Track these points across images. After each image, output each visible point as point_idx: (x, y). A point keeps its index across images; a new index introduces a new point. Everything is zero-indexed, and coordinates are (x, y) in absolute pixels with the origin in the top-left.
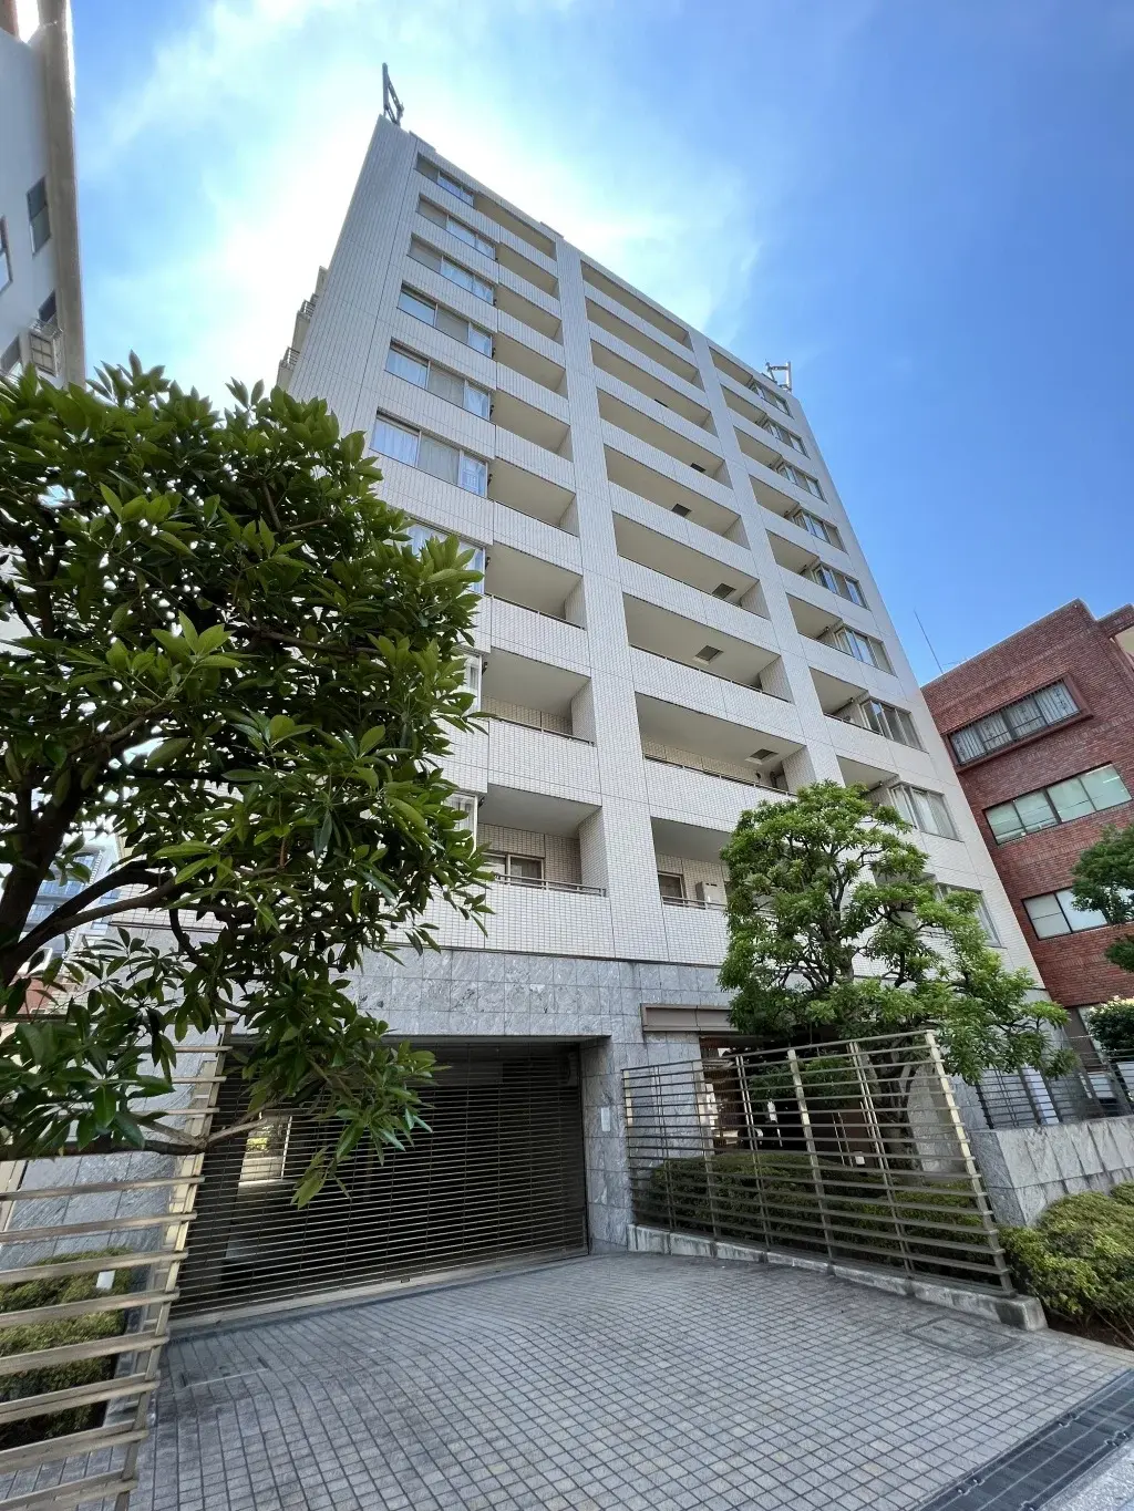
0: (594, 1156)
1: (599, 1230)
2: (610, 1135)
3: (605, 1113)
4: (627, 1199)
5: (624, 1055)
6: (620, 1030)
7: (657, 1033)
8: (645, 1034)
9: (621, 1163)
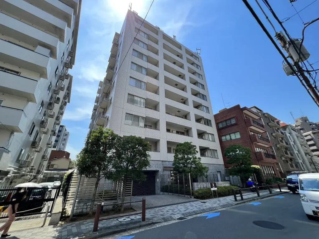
0: (156, 184)
1: (156, 192)
2: (159, 182)
3: (158, 179)
4: (160, 189)
5: (161, 173)
6: (160, 169)
7: (165, 170)
8: (163, 170)
9: (159, 185)
